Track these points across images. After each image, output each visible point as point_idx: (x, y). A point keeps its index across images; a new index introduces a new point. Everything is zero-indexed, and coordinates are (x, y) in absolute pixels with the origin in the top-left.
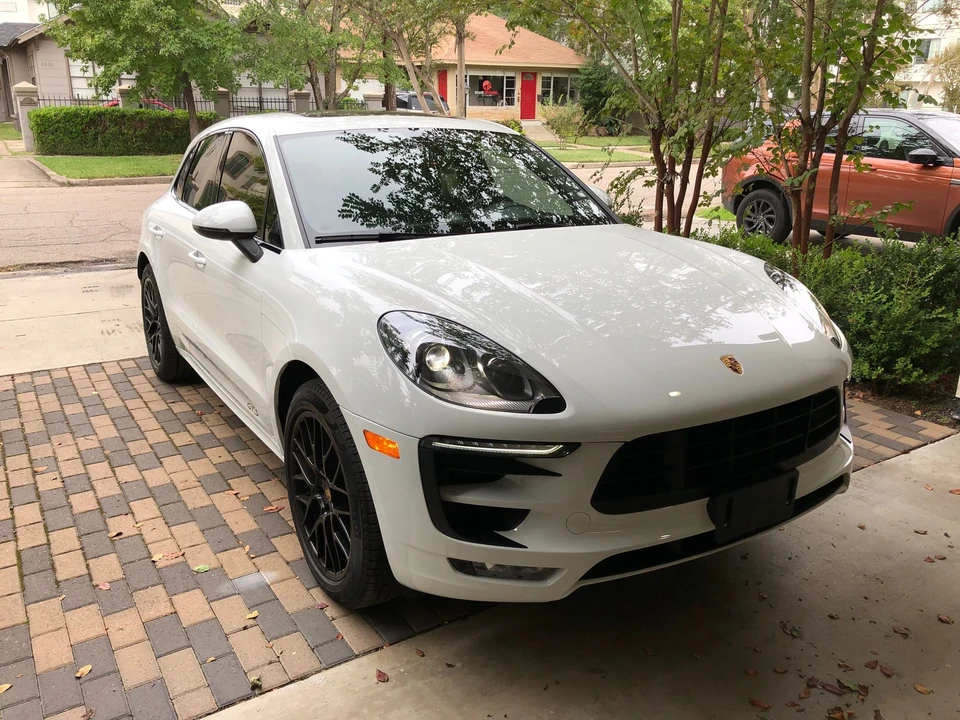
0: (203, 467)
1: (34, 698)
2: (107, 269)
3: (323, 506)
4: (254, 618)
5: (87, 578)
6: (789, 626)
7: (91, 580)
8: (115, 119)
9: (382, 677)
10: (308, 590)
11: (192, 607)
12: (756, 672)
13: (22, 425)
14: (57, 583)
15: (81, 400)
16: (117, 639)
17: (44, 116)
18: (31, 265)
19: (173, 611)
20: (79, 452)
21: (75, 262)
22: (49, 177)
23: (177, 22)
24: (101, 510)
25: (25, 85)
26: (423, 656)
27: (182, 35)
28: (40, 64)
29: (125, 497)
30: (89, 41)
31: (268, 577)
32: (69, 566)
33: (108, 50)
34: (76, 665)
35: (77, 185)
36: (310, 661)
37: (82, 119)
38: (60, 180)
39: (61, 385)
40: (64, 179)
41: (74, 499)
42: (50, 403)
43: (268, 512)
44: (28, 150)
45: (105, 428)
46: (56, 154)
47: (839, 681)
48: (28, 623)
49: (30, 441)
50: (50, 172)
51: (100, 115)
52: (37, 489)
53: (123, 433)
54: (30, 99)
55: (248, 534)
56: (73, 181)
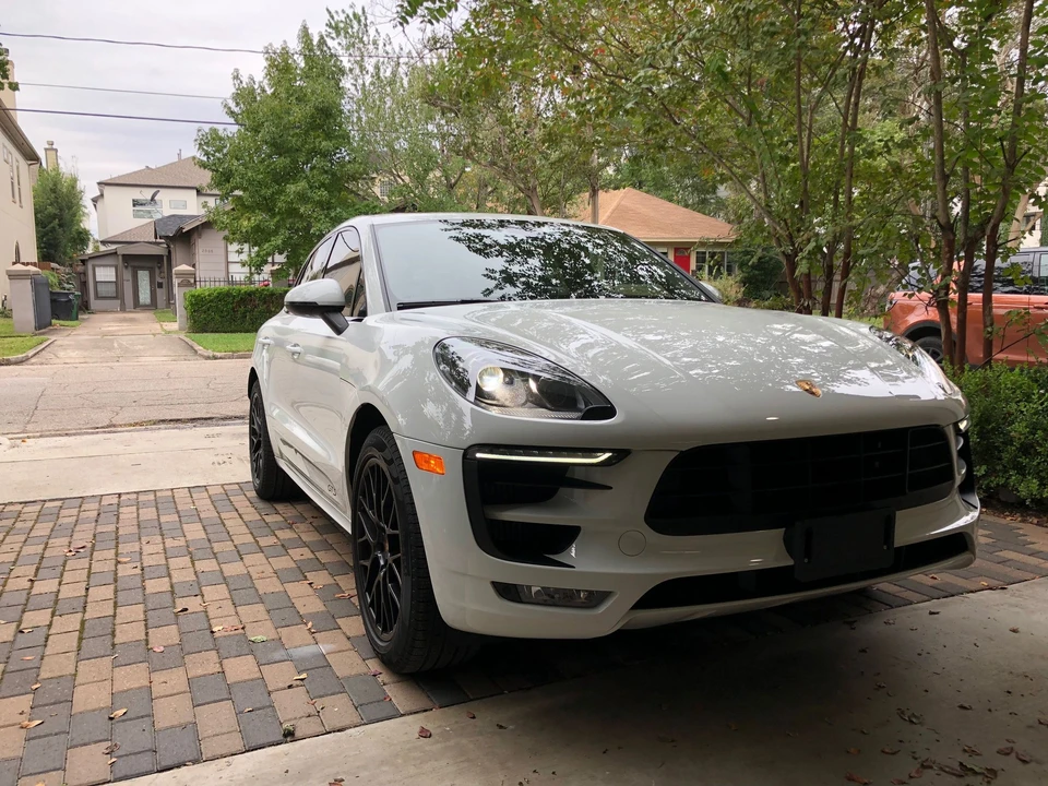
0: (283, 563)
1: (64, 732)
2: (234, 424)
3: (382, 563)
4: (302, 680)
5: (144, 643)
6: (908, 713)
7: (147, 645)
9: (425, 734)
10: (364, 660)
11: (241, 668)
12: (859, 751)
13: (117, 529)
14: (114, 645)
15: (178, 512)
16: (157, 690)
17: (199, 296)
18: (163, 421)
19: (220, 670)
20: (165, 549)
21: (206, 419)
22: (196, 352)
23: (329, 203)
24: (172, 592)
25: (184, 267)
26: (474, 718)
27: (333, 215)
28: (201, 251)
29: (199, 583)
30: (245, 223)
31: (324, 648)
32: (129, 632)
33: (263, 231)
34: (112, 708)
35: (221, 358)
36: (351, 716)
37: (234, 299)
38: (206, 354)
39: (163, 501)
40: (210, 353)
41: (148, 583)
42: (148, 514)
43: (339, 598)
44: (181, 329)
45: (194, 532)
46: (206, 332)
47: (961, 764)
48: (75, 675)
49: (120, 540)
50: (197, 347)
51: (250, 294)
52: (116, 574)
53: (211, 536)
54: (189, 280)
55: (313, 616)
56: (219, 354)
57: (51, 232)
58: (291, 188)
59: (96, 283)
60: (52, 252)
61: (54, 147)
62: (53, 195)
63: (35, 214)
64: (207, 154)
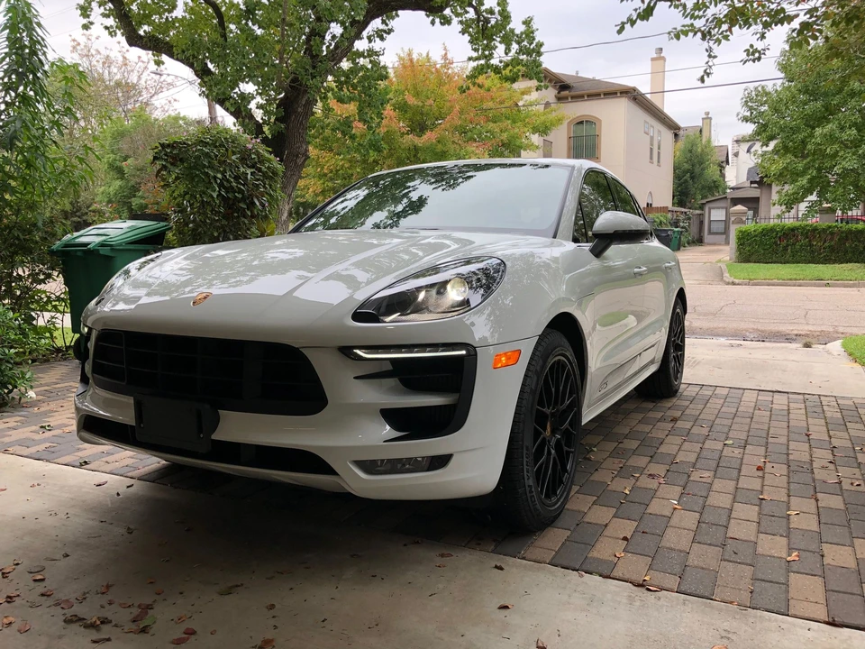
8: (807, 233)
17: (746, 231)
22: (722, 278)
25: (739, 207)
27: (861, 152)
35: (738, 284)
37: (777, 234)
38: (727, 280)
40: (732, 280)
44: (731, 259)
46: (750, 262)
50: (726, 275)
51: (793, 230)
54: (740, 219)
56: (737, 281)
57: (684, 183)
58: (818, 131)
59: (710, 221)
60: (684, 198)
61: (710, 116)
62: (689, 155)
63: (674, 171)
64: (751, 109)
